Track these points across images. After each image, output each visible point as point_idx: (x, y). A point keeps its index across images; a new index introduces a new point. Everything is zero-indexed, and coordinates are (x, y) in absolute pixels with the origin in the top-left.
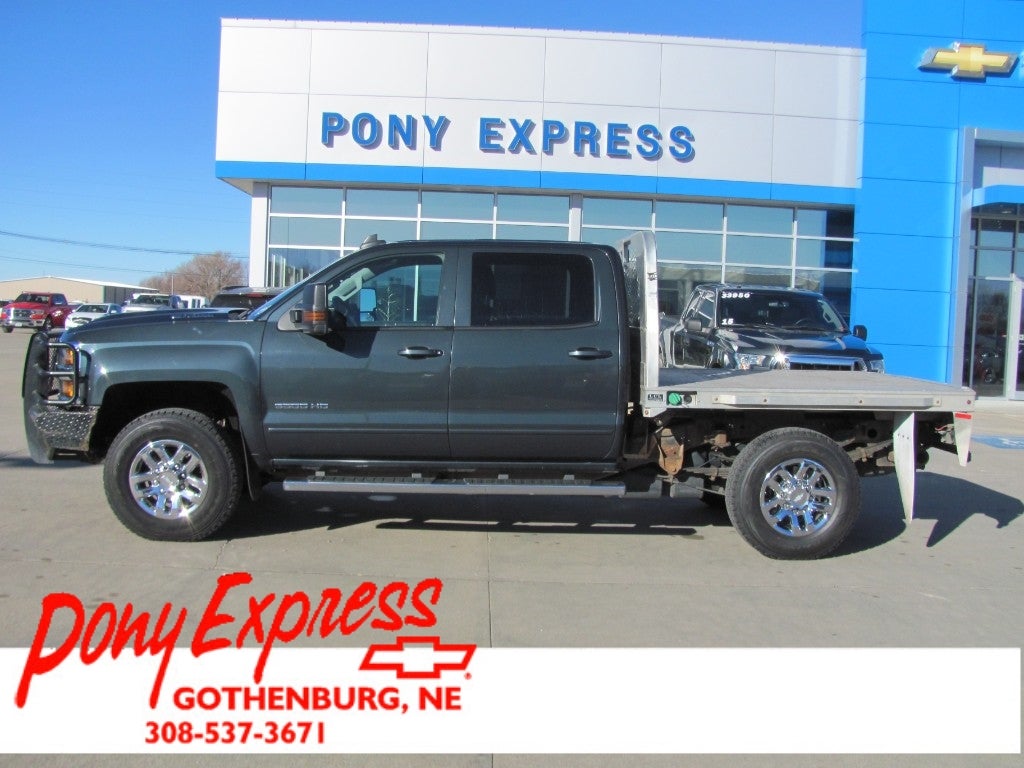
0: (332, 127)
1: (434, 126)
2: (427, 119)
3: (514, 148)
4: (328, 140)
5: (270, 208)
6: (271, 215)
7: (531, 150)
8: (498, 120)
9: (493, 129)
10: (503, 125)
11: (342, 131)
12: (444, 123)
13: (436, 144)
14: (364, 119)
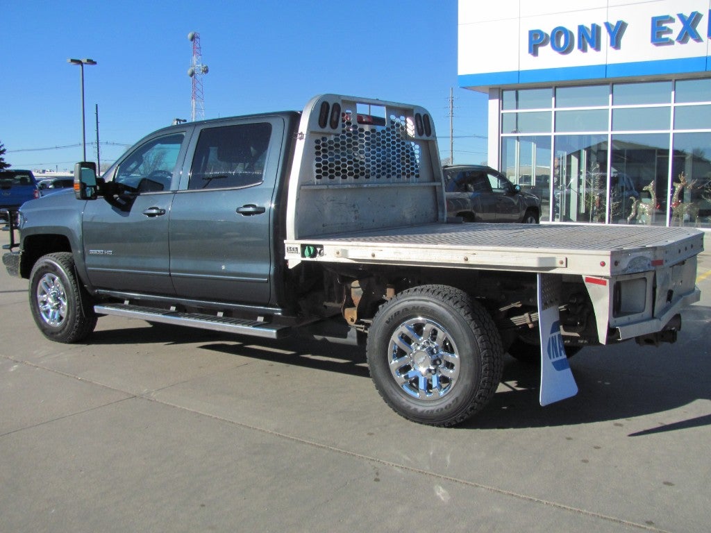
0: (536, 41)
1: (613, 30)
2: (607, 25)
3: (683, 39)
4: (534, 50)
5: (502, 107)
6: (502, 112)
7: (698, 39)
8: (667, 17)
9: (664, 25)
10: (671, 20)
11: (544, 44)
12: (621, 27)
13: (616, 43)
14: (559, 32)
